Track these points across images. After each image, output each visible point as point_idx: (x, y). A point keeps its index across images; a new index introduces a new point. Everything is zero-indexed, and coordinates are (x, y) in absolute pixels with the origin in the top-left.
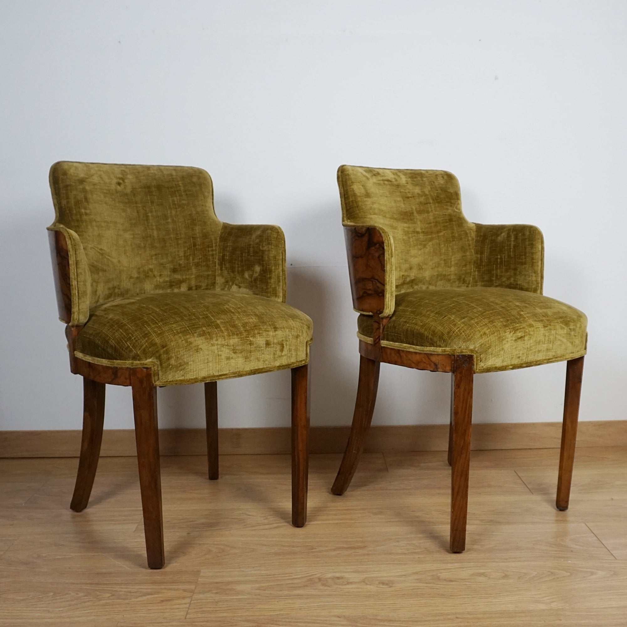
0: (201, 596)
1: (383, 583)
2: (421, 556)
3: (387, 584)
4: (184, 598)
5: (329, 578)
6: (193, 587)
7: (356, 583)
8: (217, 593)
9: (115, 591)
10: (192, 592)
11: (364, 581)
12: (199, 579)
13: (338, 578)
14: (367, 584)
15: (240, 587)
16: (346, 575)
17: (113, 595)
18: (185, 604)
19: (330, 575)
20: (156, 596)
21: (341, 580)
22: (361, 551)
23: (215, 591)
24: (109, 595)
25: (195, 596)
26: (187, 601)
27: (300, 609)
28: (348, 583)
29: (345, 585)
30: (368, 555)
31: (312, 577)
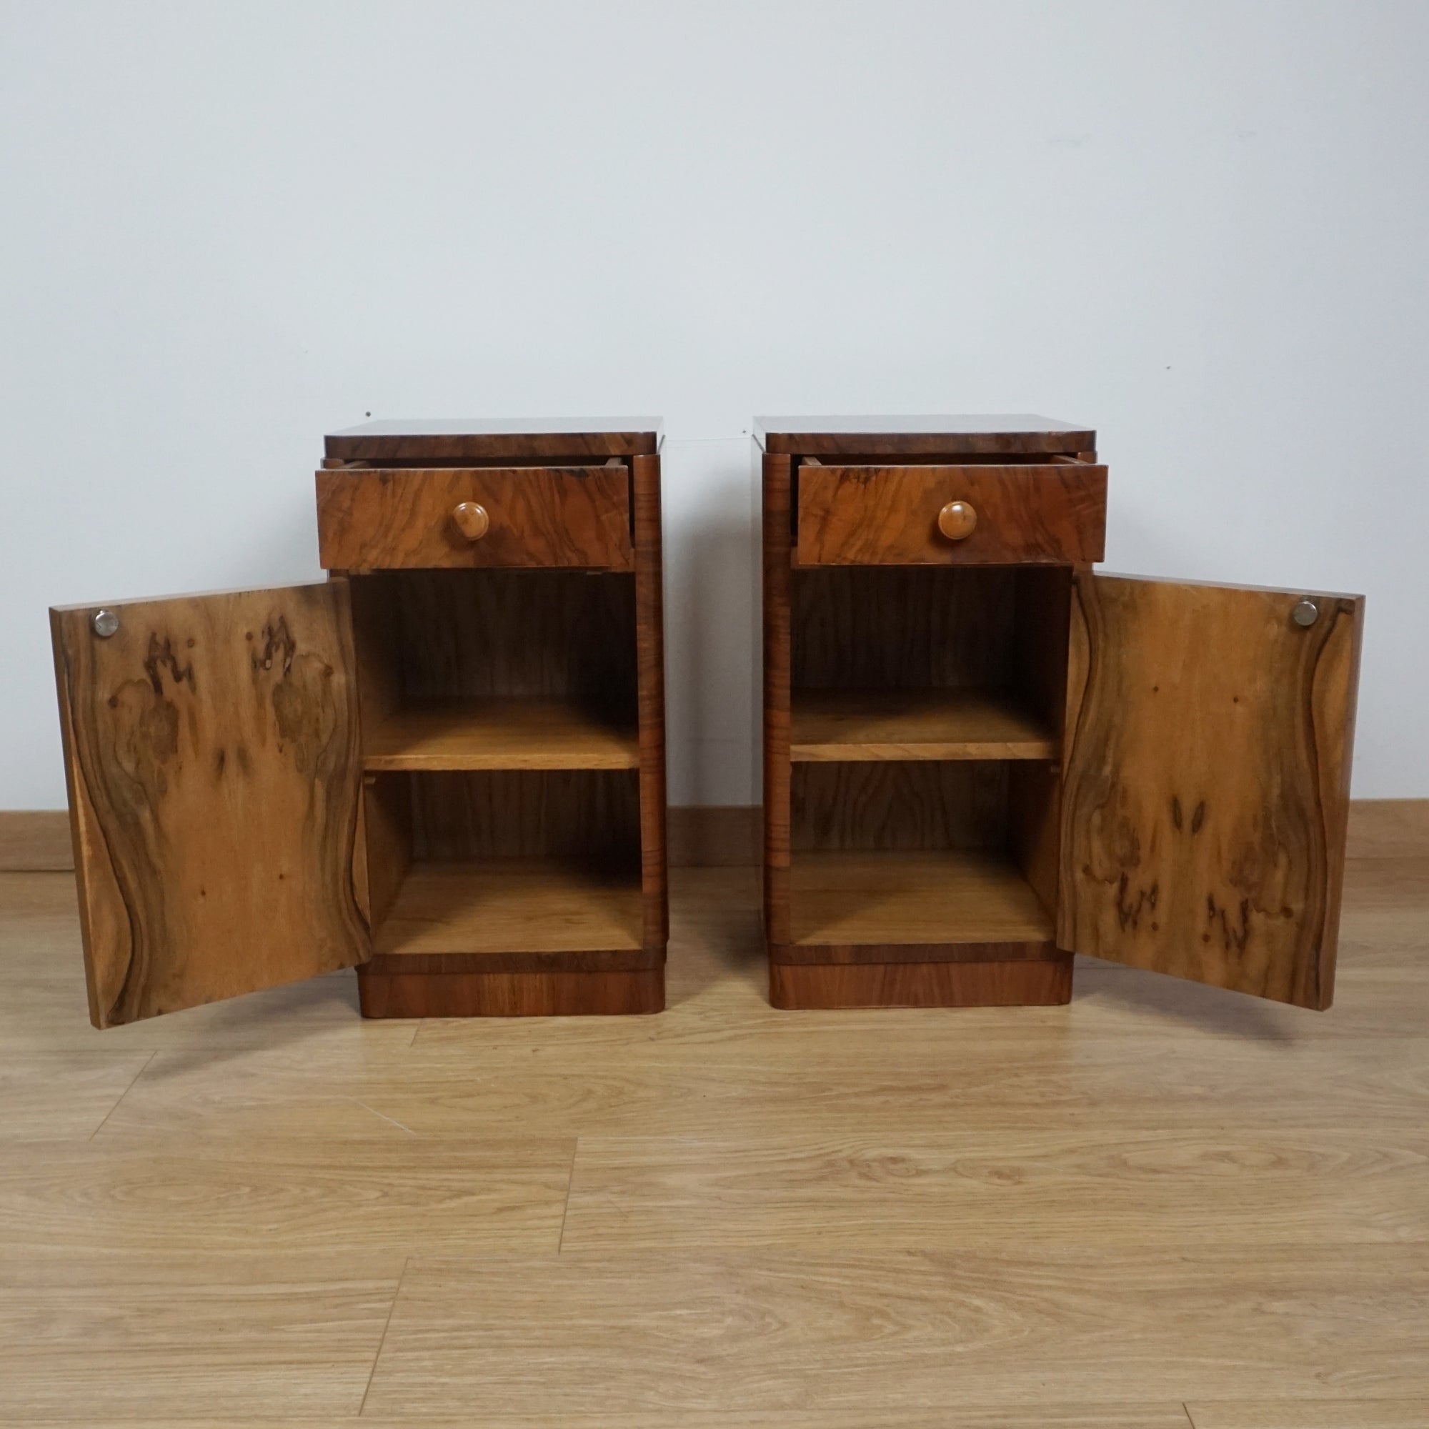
0: (587, 1199)
1: (999, 1174)
2: (1076, 1111)
3: (1008, 1177)
4: (548, 1203)
5: (874, 1160)
6: (564, 1177)
7: (937, 1172)
8: (623, 1192)
9: (389, 1184)
10: (566, 1189)
11: (953, 1169)
12: (576, 1159)
13: (894, 1160)
14: (962, 1176)
15: (672, 1180)
16: (912, 1154)
17: (385, 1195)
18: (554, 1217)
19: (872, 1153)
20: (483, 1197)
21: (900, 1166)
22: (937, 1098)
23: (616, 1189)
24: (378, 1194)
25: (575, 1199)
26: (557, 1209)
27: (820, 1233)
28: (920, 1173)
29: (913, 1176)
30: (952, 1105)
31: (833, 1157)
